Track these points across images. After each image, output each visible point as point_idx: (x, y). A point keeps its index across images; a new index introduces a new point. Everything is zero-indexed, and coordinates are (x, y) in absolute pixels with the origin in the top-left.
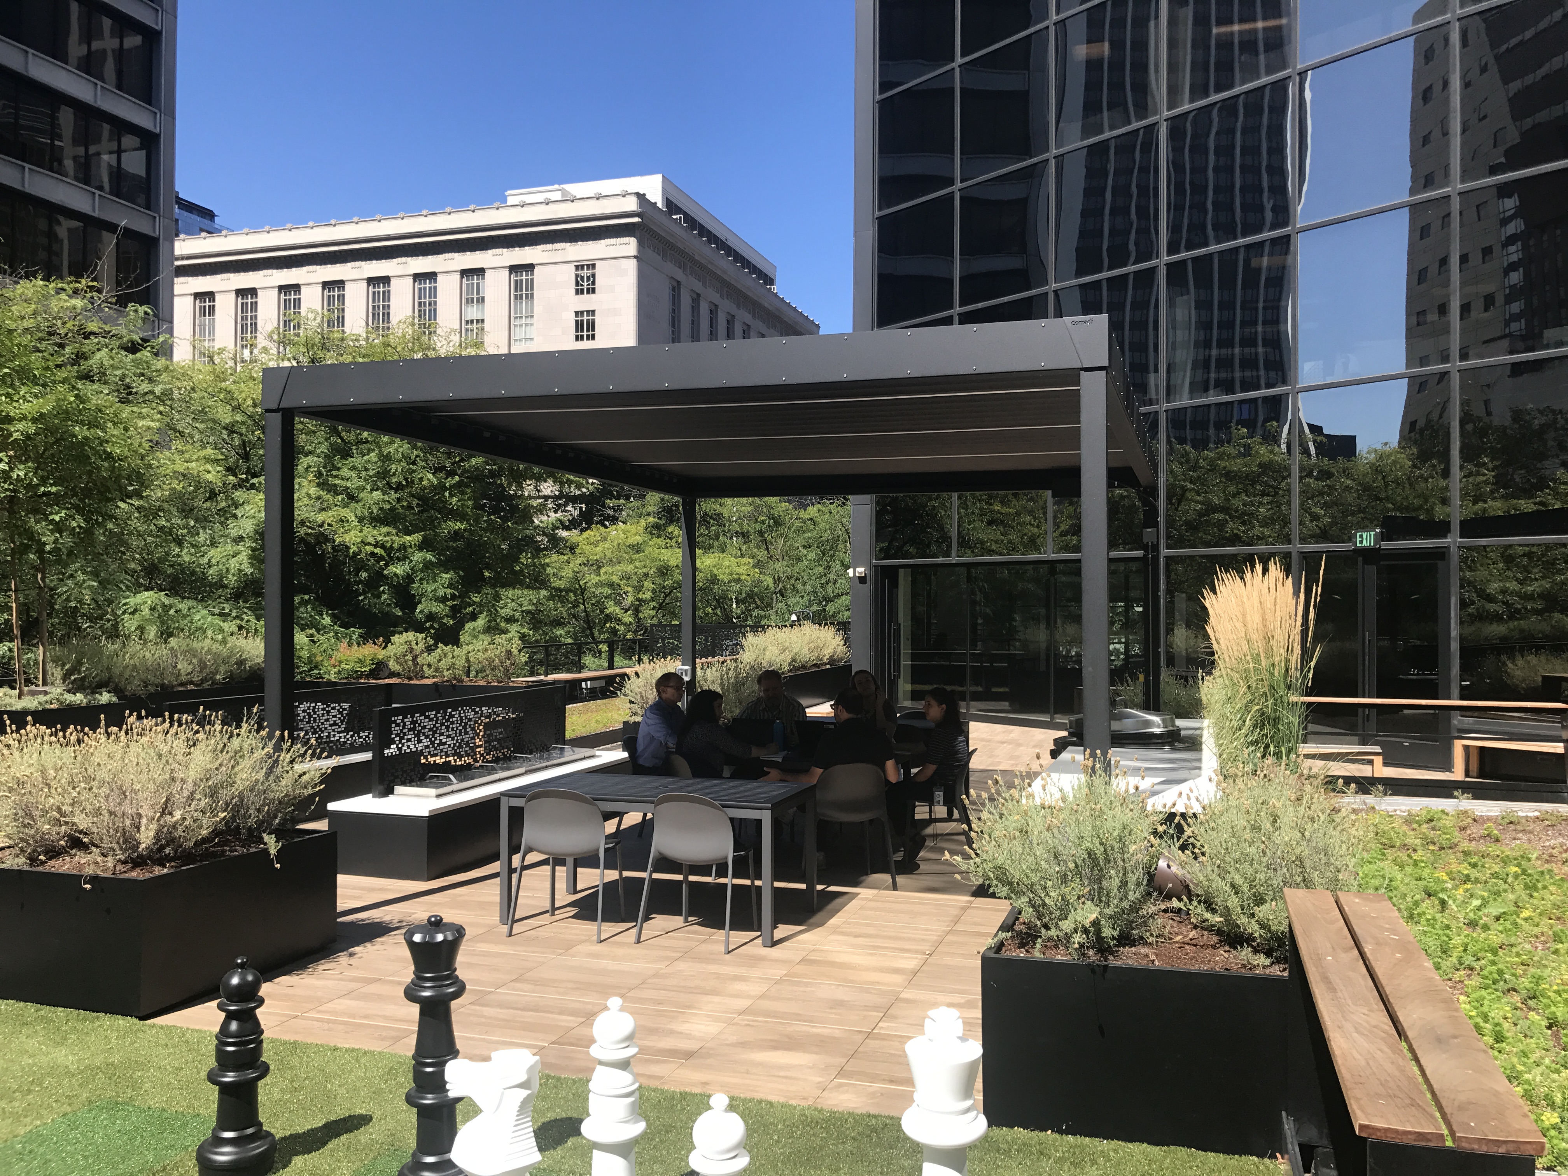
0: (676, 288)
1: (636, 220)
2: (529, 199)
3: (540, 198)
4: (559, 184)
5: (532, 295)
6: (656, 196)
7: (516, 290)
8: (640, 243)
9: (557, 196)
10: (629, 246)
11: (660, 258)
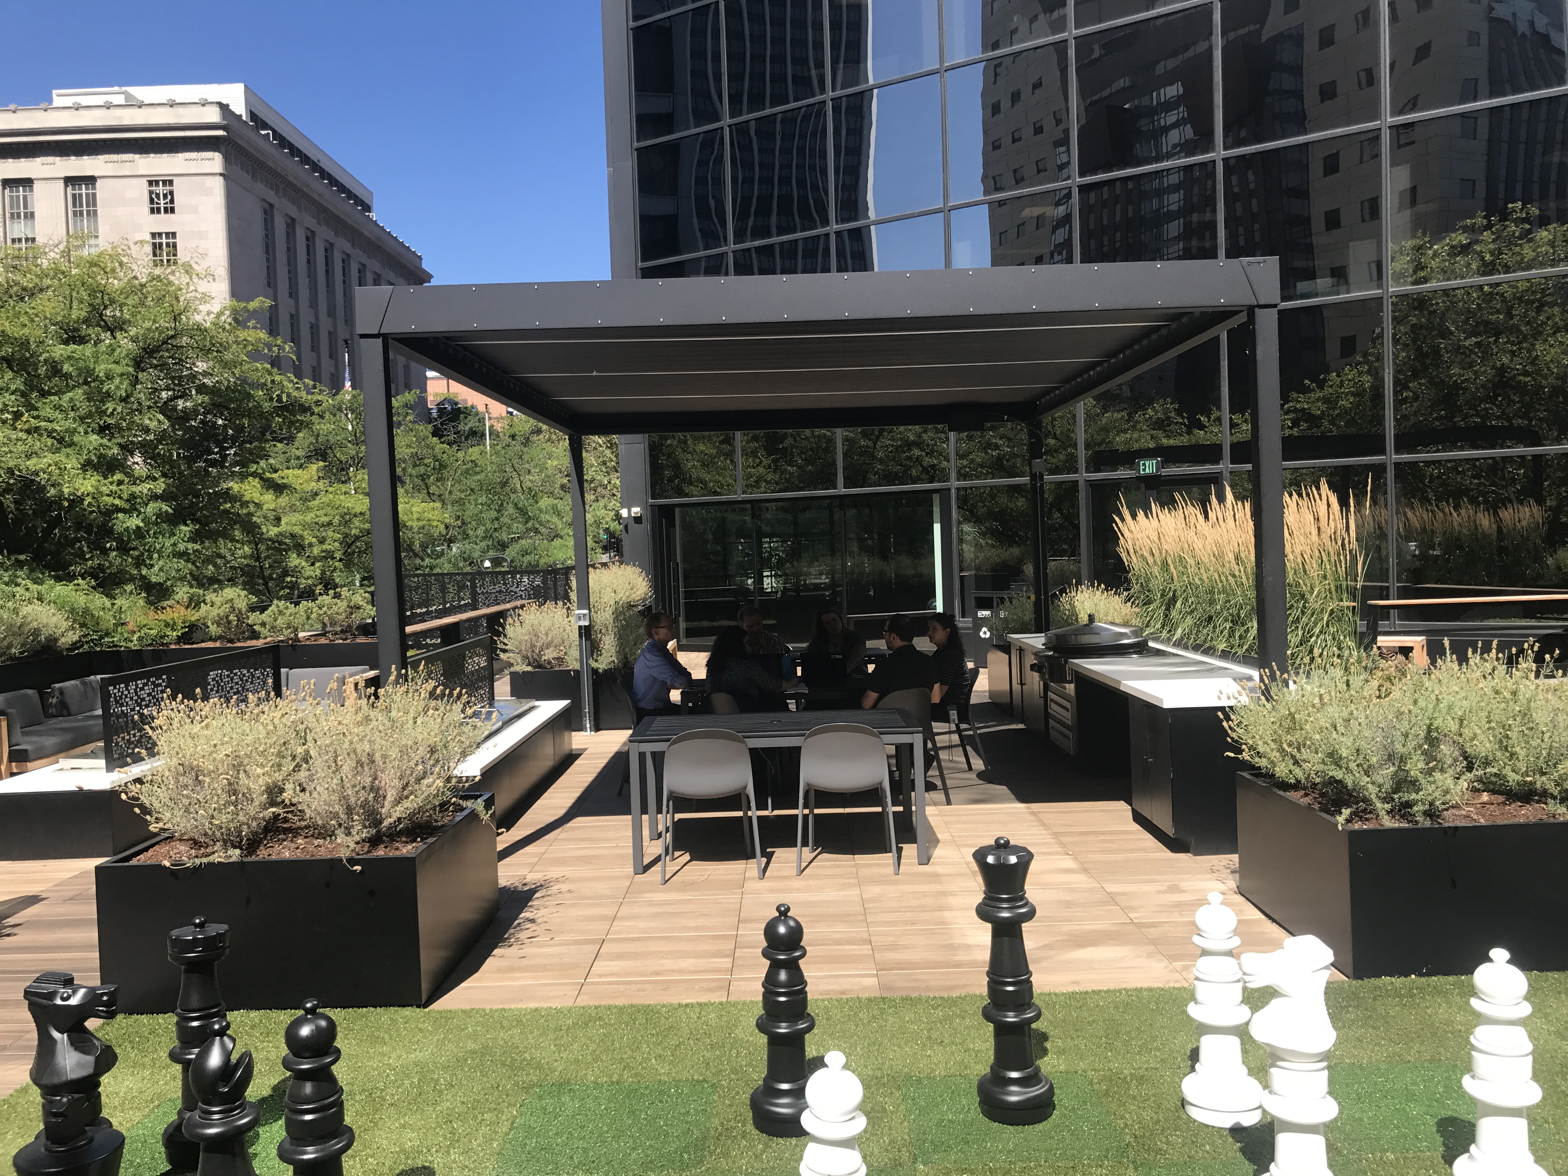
0: (269, 211)
1: (221, 133)
2: (85, 101)
3: (100, 100)
4: (120, 86)
5: (95, 212)
6: (239, 108)
7: (74, 205)
8: (227, 160)
9: (120, 99)
10: (214, 161)
11: (250, 177)
